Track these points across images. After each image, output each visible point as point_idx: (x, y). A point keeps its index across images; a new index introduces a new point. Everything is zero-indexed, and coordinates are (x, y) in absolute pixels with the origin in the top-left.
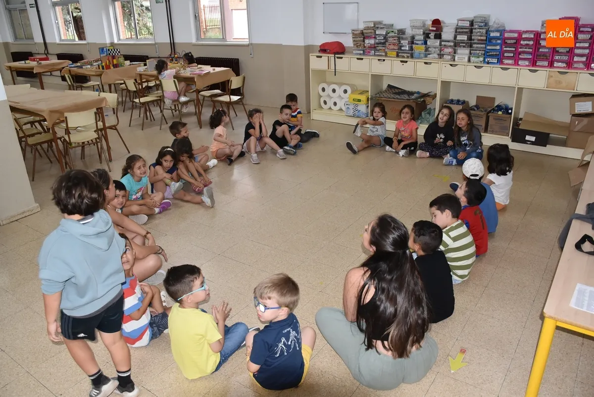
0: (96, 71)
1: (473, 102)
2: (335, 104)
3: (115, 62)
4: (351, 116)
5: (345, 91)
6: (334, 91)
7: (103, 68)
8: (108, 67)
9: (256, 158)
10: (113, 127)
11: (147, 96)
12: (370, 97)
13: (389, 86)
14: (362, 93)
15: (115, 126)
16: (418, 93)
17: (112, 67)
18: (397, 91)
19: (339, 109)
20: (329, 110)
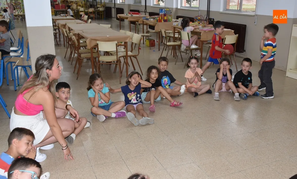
0: (154, 23)
3: (165, 18)
7: (157, 22)
8: (160, 21)
9: (218, 96)
10: (135, 57)
11: (176, 42)
15: (136, 56)
17: (163, 21)
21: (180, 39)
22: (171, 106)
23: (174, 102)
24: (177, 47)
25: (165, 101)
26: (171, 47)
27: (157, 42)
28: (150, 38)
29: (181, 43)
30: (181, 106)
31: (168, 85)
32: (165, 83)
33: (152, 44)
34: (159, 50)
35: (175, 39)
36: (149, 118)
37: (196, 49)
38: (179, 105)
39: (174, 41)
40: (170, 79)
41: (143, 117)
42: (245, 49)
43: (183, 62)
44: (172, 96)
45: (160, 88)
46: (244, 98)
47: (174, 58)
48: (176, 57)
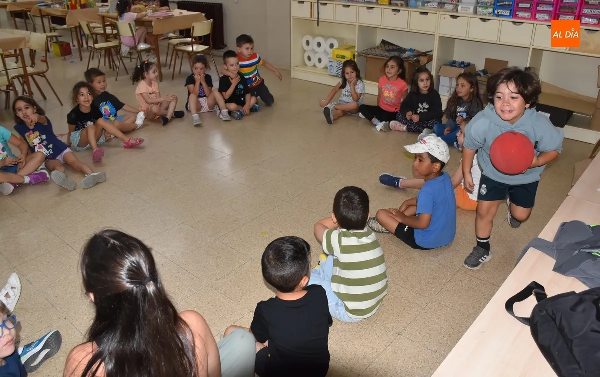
0: (63, 11)
1: (480, 66)
2: (320, 61)
3: (83, 2)
4: (334, 76)
5: (332, 46)
6: (319, 45)
7: (68, 8)
8: (74, 7)
10: (42, 74)
12: (356, 54)
13: (384, 42)
14: (348, 49)
15: (43, 73)
16: (411, 50)
17: (78, 8)
18: (391, 48)
19: (323, 67)
20: (314, 68)
21: (117, 37)
22: (125, 147)
23: (129, 141)
24: (113, 50)
25: (114, 142)
26: (103, 52)
27: (74, 46)
28: (60, 39)
29: (121, 44)
30: (142, 145)
31: (112, 116)
32: (107, 114)
33: (66, 51)
34: (82, 60)
35: (107, 38)
36: (97, 174)
37: (147, 51)
38: (138, 145)
39: (107, 41)
40: (113, 106)
41: (86, 176)
42: (225, 43)
43: (128, 74)
44: (126, 132)
45: (101, 121)
46: (238, 118)
47: (112, 69)
48: (115, 68)
